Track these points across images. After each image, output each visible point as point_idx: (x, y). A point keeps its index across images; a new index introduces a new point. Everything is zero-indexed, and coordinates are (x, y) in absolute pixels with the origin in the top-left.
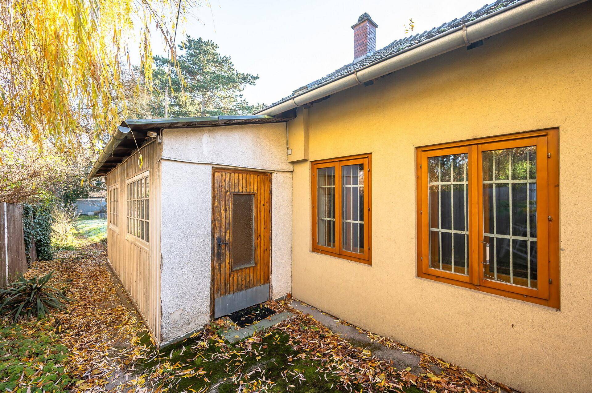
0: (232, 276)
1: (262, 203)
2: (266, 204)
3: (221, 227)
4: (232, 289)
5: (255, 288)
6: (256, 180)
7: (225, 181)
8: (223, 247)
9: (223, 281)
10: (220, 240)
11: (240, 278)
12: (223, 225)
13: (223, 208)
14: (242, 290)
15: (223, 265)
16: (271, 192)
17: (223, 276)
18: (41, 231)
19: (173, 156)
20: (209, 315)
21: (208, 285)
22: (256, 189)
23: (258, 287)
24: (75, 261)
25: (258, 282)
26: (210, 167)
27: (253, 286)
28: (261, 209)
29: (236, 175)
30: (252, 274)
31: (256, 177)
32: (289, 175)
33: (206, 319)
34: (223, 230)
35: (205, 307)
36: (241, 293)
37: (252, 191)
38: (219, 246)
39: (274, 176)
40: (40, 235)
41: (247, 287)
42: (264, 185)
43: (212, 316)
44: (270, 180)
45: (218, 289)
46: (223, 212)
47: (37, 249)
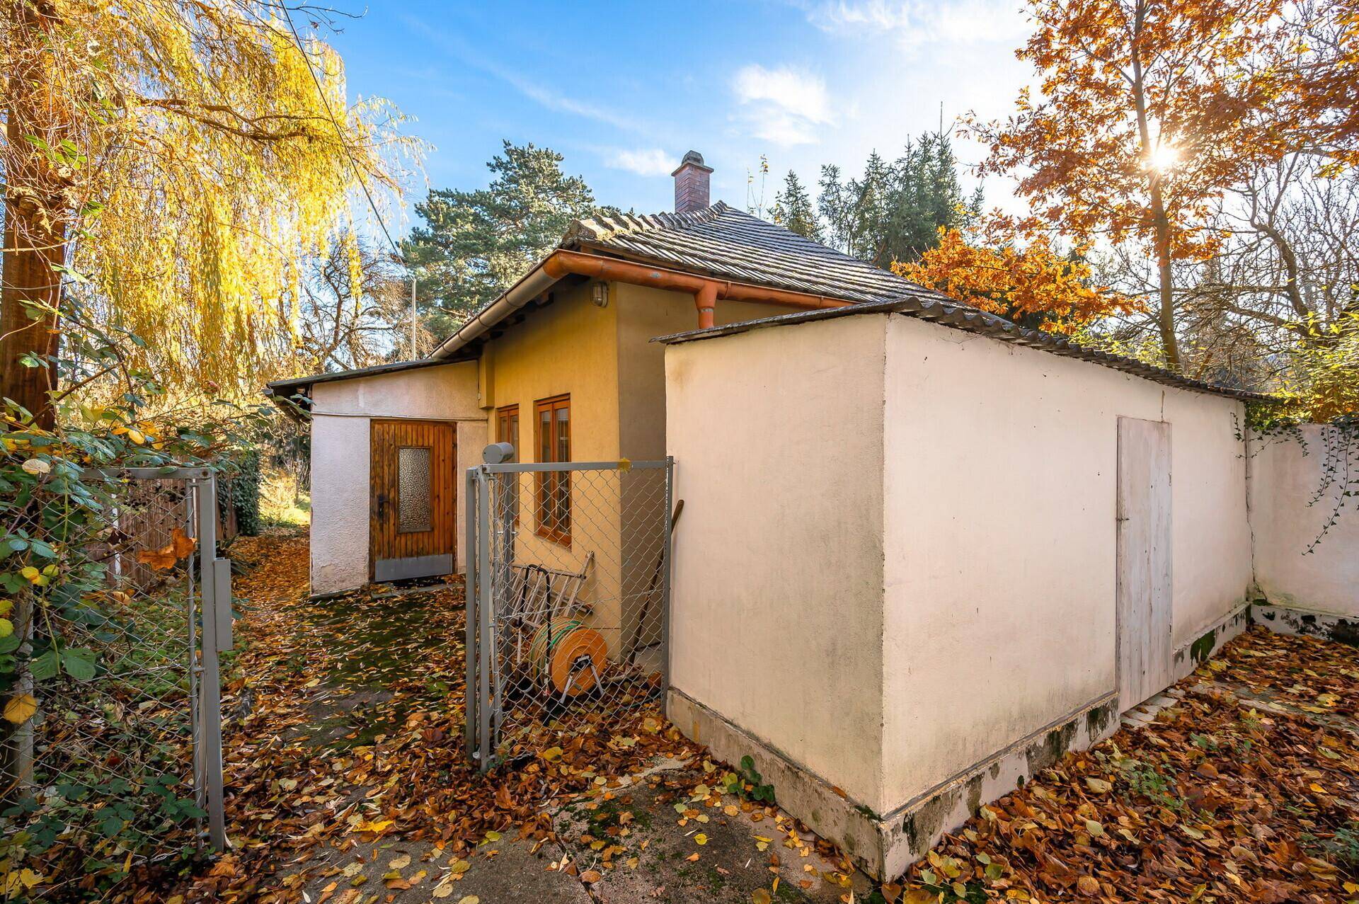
0: (398, 538)
1: (441, 458)
2: (447, 461)
3: (383, 483)
4: (398, 554)
5: (430, 557)
6: (431, 432)
7: (388, 433)
8: (386, 505)
9: (385, 543)
10: (381, 498)
11: (409, 543)
12: (386, 481)
13: (386, 463)
14: (412, 556)
15: (385, 526)
16: (455, 445)
17: (386, 539)
18: (242, 496)
19: (324, 410)
20: (367, 577)
21: (367, 544)
22: (431, 441)
23: (436, 556)
24: (283, 539)
25: (436, 551)
26: (368, 421)
27: (428, 554)
28: (439, 466)
29: (403, 426)
30: (426, 540)
31: (431, 427)
32: (483, 424)
33: (365, 580)
34: (386, 487)
35: (363, 566)
36: (410, 560)
37: (426, 444)
38: (381, 505)
39: (458, 425)
40: (241, 501)
41: (418, 554)
42: (444, 437)
43: (372, 578)
44: (455, 431)
45: (379, 552)
46: (386, 467)
47: (238, 519)
